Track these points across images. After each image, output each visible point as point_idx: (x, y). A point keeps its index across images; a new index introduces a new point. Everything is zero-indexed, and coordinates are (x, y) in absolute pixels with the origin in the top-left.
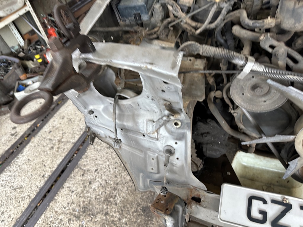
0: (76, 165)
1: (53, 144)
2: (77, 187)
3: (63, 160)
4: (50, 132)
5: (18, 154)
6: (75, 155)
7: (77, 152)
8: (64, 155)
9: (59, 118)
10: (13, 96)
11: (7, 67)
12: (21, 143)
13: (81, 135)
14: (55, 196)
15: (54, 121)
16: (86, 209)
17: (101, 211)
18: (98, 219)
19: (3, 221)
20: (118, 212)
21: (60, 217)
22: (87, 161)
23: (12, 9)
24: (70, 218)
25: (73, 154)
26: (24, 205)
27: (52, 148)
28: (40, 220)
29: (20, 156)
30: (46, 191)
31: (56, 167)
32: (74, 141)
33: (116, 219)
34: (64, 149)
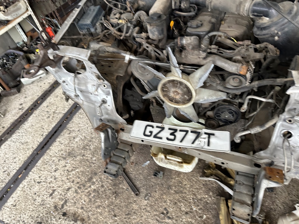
0: (65, 127)
1: (49, 114)
2: (65, 141)
3: (56, 125)
4: (48, 106)
5: (24, 121)
6: (65, 121)
7: (66, 120)
8: (57, 121)
9: (54, 97)
10: (20, 81)
11: (14, 59)
12: (26, 115)
13: (69, 108)
14: (50, 146)
15: (51, 99)
16: (70, 154)
17: (80, 154)
18: (78, 159)
19: (15, 162)
20: (91, 154)
21: (53, 159)
22: (72, 125)
23: (18, 14)
24: (59, 159)
25: (63, 121)
26: (29, 153)
27: (49, 117)
28: (40, 161)
29: (26, 123)
30: (44, 144)
31: (51, 129)
32: (64, 112)
33: (89, 158)
34: (57, 118)
